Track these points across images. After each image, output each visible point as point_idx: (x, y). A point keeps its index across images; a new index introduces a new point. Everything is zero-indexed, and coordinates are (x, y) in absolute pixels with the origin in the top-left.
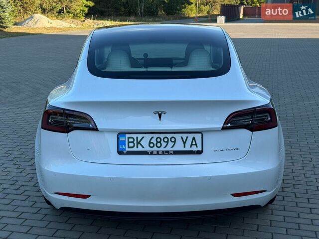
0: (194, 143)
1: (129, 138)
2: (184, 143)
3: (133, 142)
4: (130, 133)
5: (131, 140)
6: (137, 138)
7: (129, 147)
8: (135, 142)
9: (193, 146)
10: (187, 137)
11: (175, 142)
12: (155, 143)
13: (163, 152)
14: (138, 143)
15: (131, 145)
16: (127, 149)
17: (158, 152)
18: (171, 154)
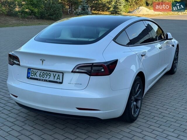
0: (58, 78)
1: (32, 71)
2: (54, 77)
3: (33, 73)
4: (33, 69)
5: (33, 72)
6: (35, 71)
7: (31, 76)
8: (34, 73)
9: (58, 79)
10: (56, 74)
11: (50, 76)
12: (42, 75)
13: (44, 80)
14: (35, 74)
15: (32, 75)
16: (31, 77)
17: (42, 79)
18: (48, 82)
